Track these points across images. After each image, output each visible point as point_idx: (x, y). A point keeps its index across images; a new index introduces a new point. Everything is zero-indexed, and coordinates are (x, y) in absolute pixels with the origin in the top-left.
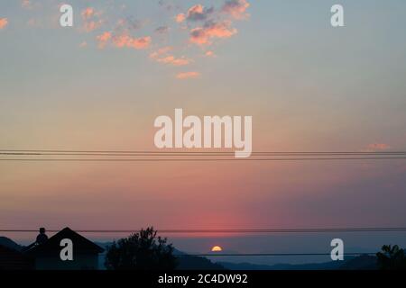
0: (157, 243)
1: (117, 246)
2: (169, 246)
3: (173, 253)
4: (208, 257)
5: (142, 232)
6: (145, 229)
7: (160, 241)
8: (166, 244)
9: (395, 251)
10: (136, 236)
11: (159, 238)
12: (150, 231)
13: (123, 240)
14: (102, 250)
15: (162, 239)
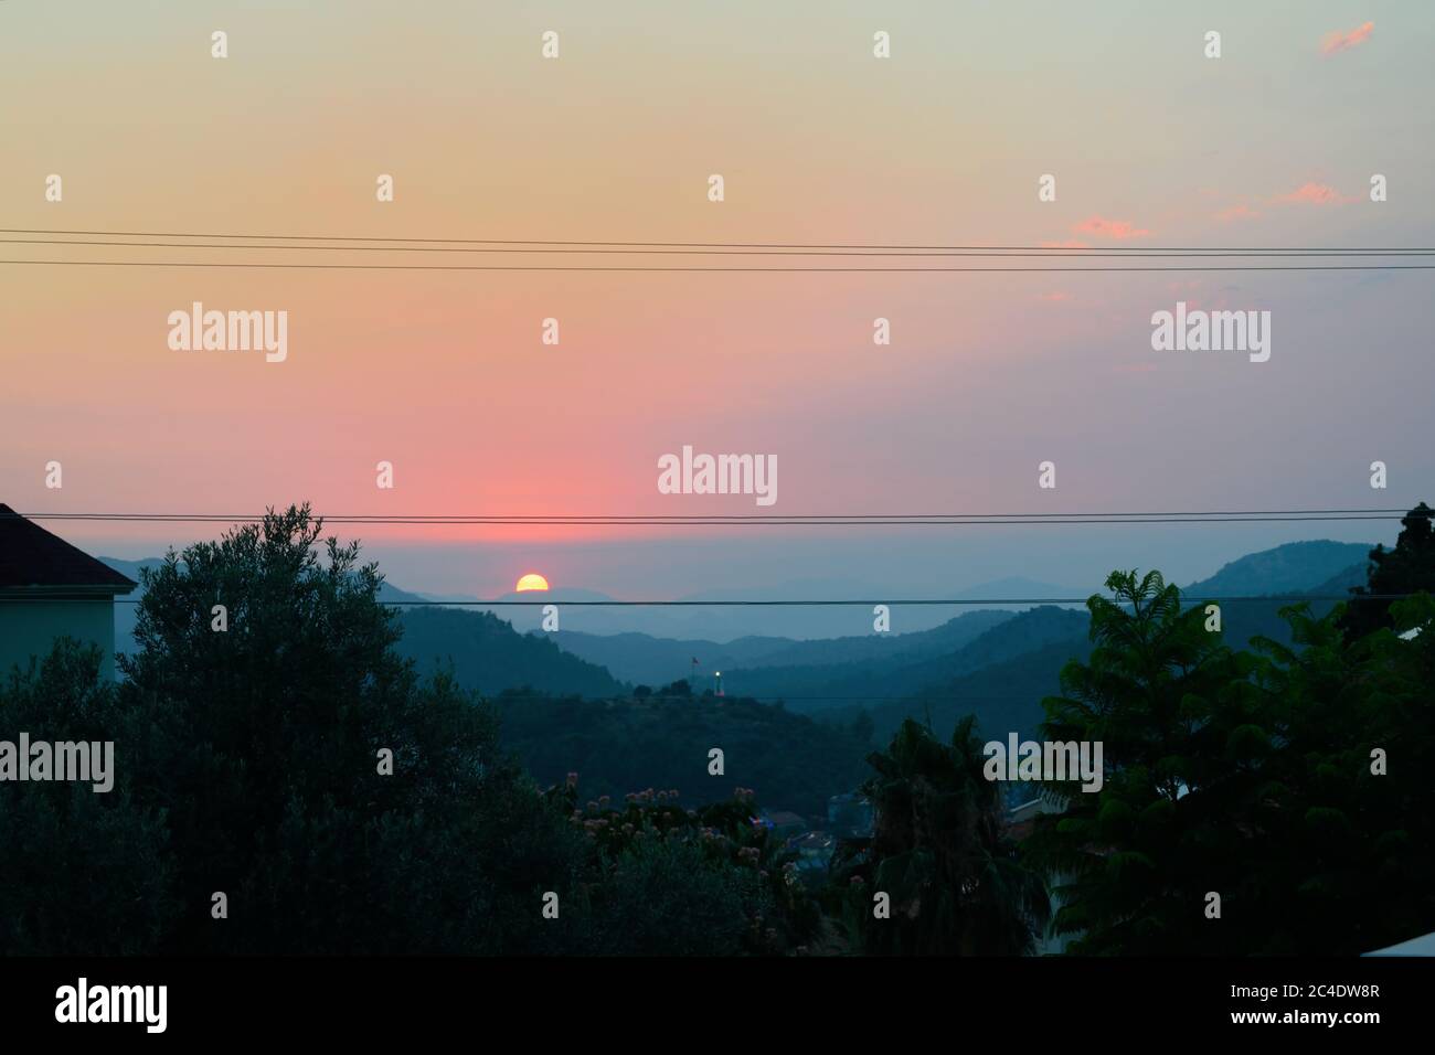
0: (325, 562)
1: (183, 569)
2: (367, 572)
3: (379, 598)
4: (502, 614)
5: (270, 520)
6: (281, 511)
7: (334, 553)
8: (357, 566)
9: (1151, 595)
10: (248, 537)
11: (333, 541)
12: (297, 518)
13: (202, 550)
14: (126, 585)
15: (342, 545)
